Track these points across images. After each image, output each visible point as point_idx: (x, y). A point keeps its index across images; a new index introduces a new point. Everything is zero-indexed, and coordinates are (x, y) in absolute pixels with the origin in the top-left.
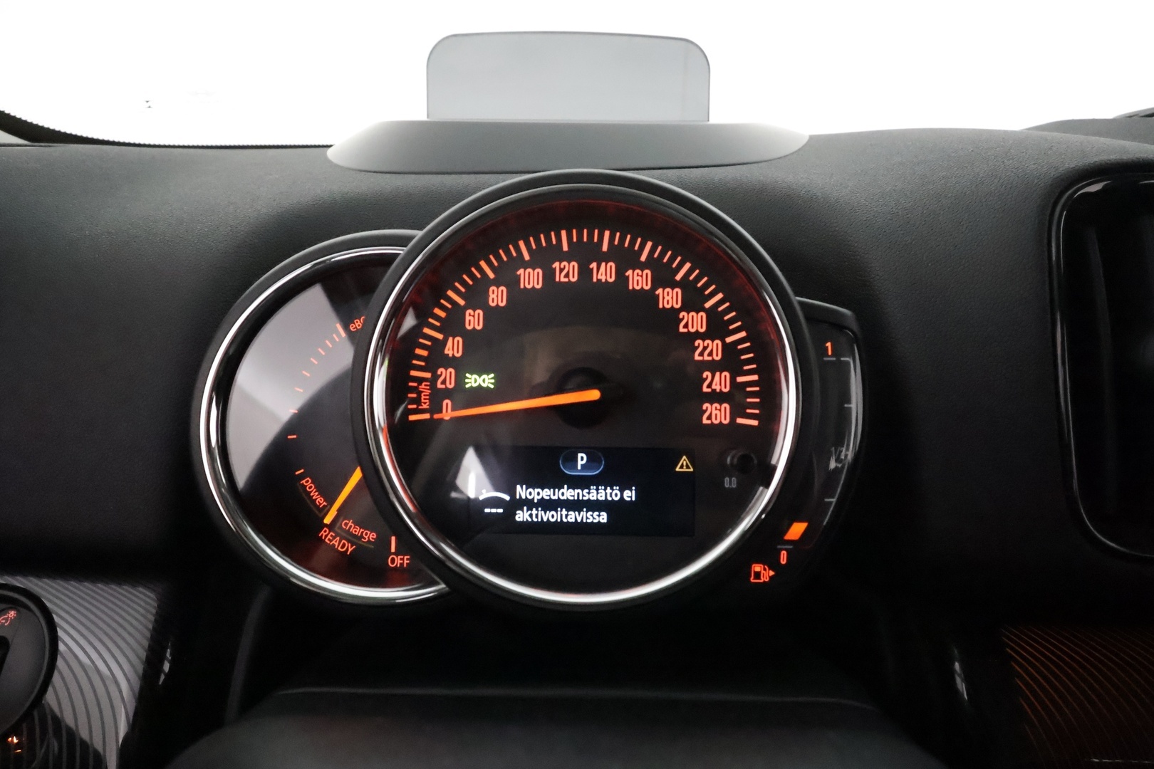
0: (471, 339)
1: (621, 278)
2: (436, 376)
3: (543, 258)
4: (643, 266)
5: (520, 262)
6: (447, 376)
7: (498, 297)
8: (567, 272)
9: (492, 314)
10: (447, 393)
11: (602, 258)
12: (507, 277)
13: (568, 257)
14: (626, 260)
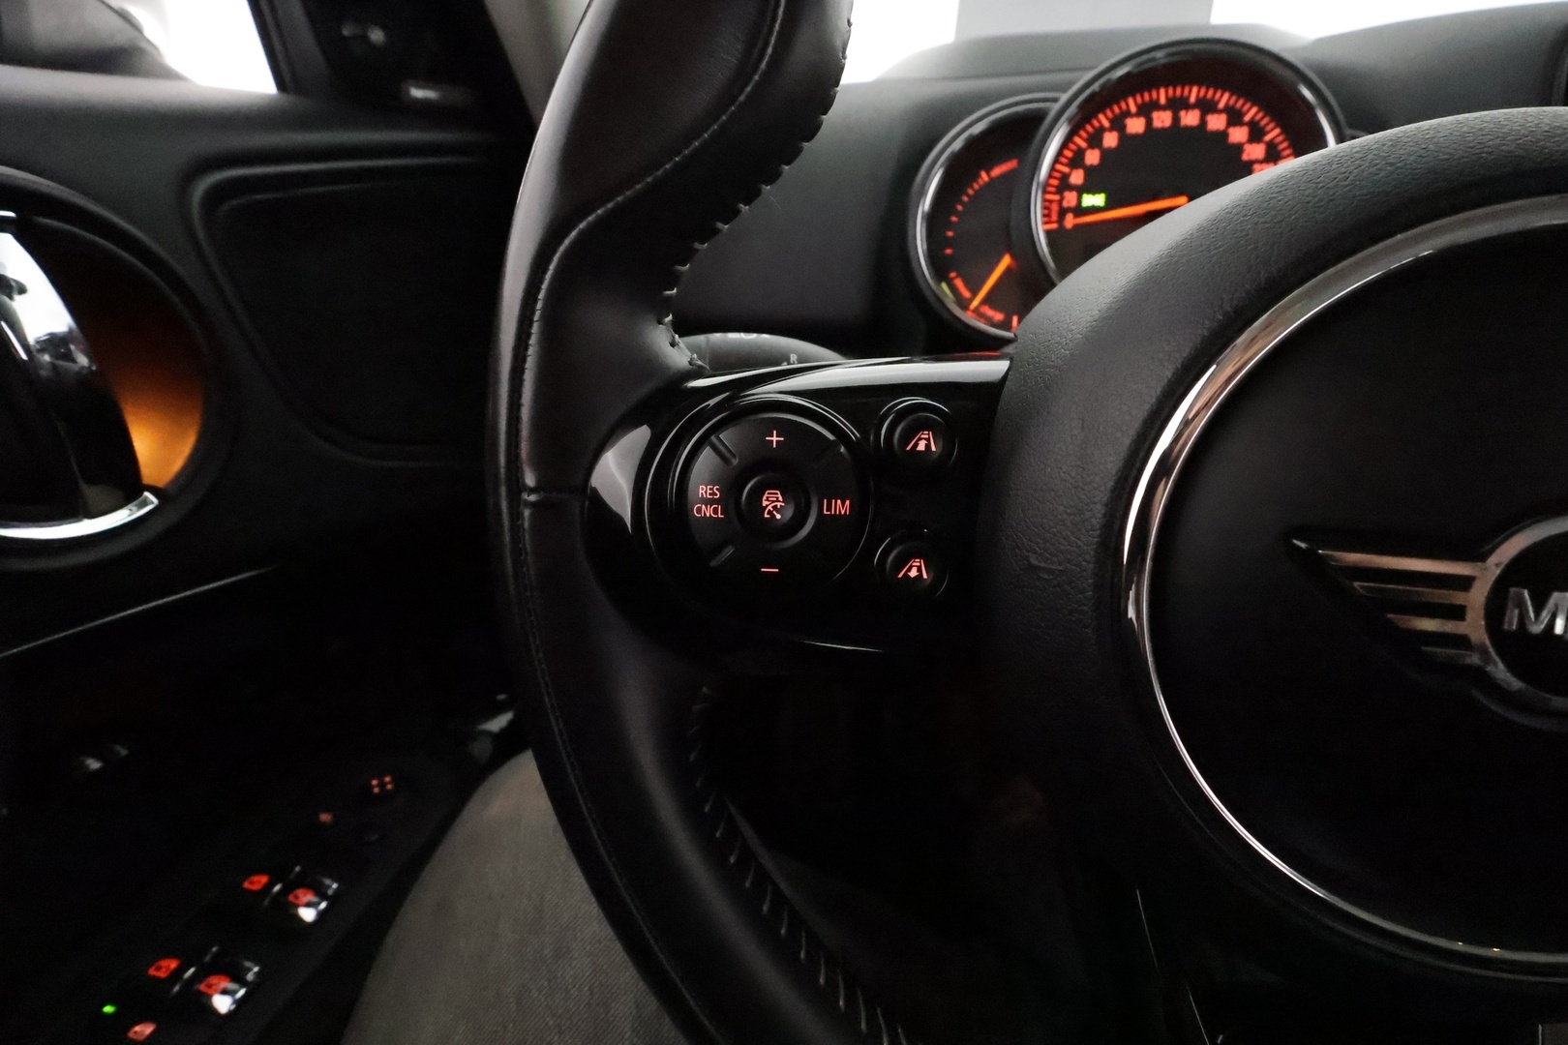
0: (1090, 171)
1: (1203, 122)
2: (1062, 199)
3: (1146, 111)
4: (1220, 112)
5: (1127, 114)
6: (1070, 199)
7: (1111, 140)
8: (1162, 119)
9: (1106, 154)
10: (1069, 210)
11: (1188, 107)
12: (1118, 124)
13: (1164, 108)
14: (1207, 107)
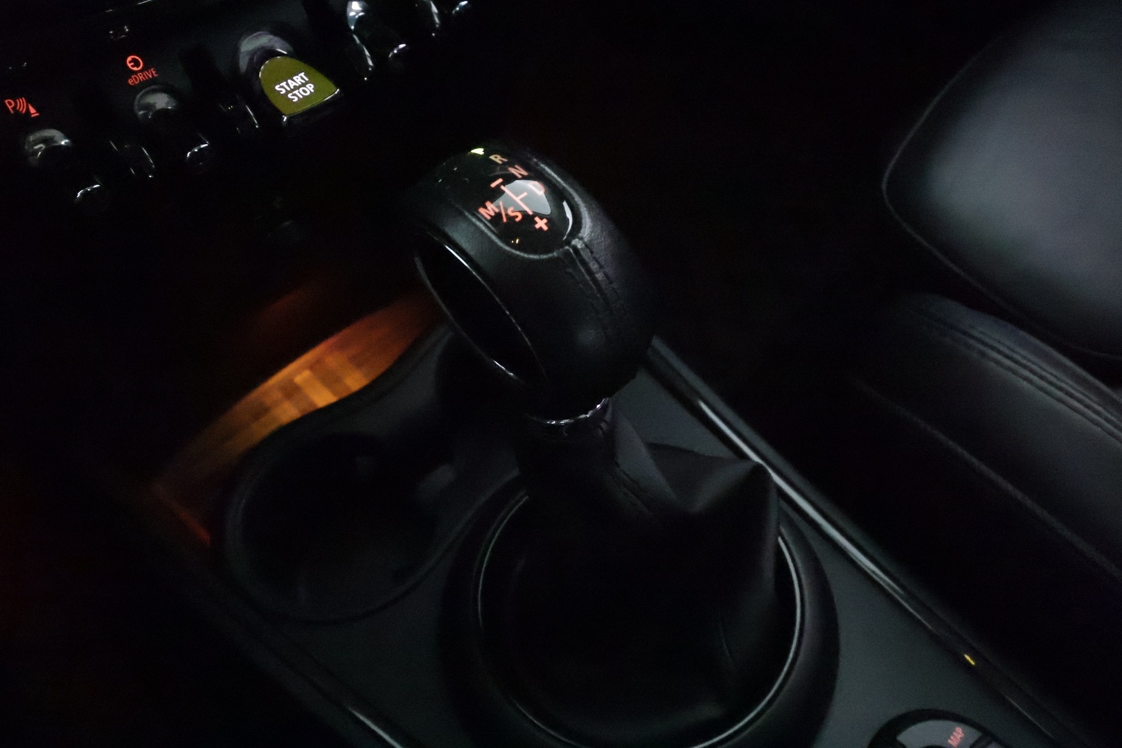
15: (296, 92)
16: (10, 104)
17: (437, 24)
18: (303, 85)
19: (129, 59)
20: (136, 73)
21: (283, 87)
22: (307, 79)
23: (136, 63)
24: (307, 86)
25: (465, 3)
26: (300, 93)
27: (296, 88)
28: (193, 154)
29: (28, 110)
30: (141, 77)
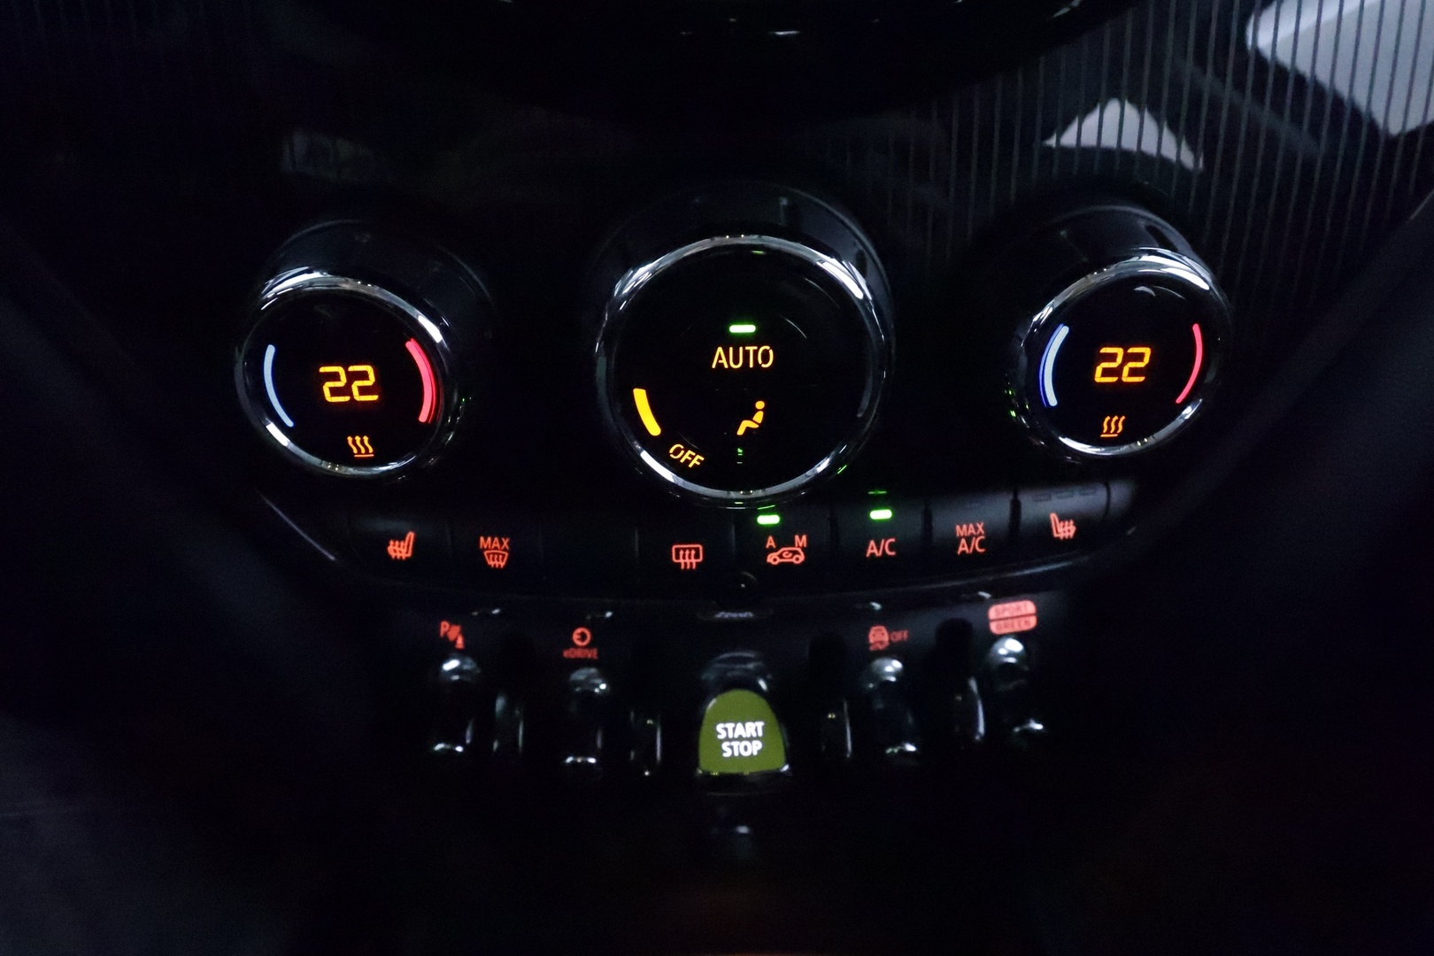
15: (735, 744)
16: (445, 626)
17: (979, 733)
18: (751, 739)
19: (579, 630)
20: (576, 647)
21: (726, 729)
22: (760, 734)
23: (583, 636)
24: (755, 742)
25: (1039, 727)
26: (739, 749)
27: (740, 739)
28: (574, 764)
29: (456, 639)
30: (579, 654)
